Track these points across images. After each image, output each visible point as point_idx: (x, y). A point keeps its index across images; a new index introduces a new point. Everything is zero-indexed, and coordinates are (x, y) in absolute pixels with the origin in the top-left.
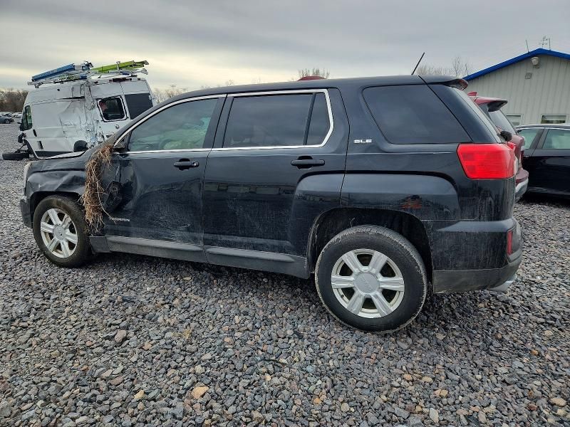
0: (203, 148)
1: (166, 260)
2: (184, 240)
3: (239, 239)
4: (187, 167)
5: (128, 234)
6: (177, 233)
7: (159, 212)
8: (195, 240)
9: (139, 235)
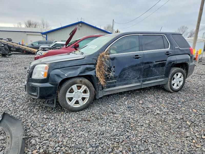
0: (139, 51)
1: (125, 92)
2: (136, 82)
3: (152, 77)
4: (138, 58)
5: (115, 86)
6: (134, 81)
7: (129, 75)
8: (140, 81)
9: (119, 85)
